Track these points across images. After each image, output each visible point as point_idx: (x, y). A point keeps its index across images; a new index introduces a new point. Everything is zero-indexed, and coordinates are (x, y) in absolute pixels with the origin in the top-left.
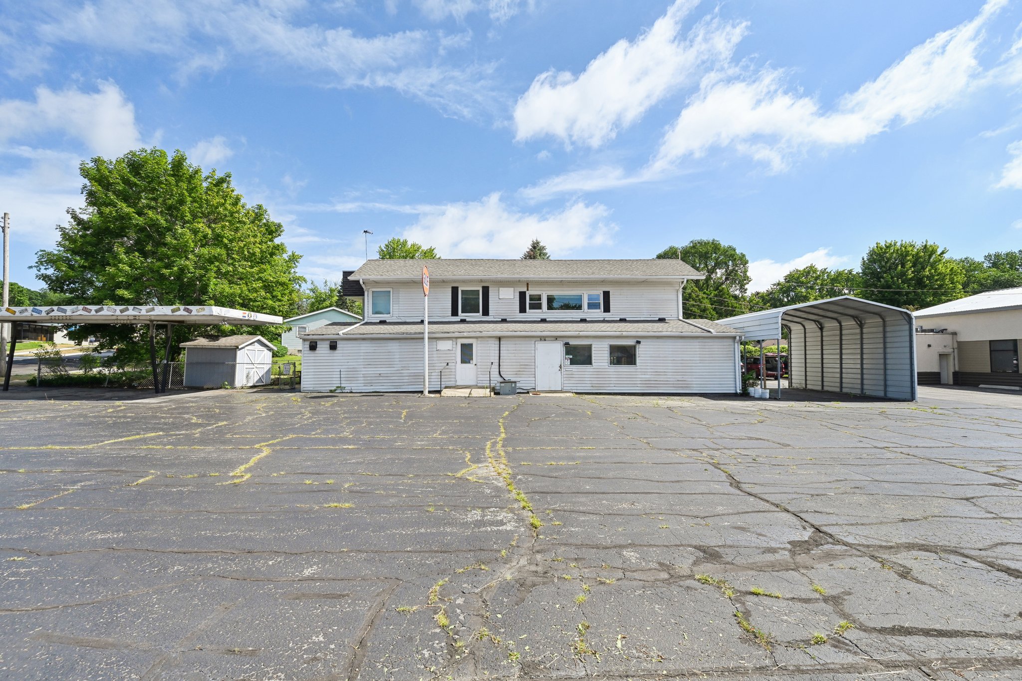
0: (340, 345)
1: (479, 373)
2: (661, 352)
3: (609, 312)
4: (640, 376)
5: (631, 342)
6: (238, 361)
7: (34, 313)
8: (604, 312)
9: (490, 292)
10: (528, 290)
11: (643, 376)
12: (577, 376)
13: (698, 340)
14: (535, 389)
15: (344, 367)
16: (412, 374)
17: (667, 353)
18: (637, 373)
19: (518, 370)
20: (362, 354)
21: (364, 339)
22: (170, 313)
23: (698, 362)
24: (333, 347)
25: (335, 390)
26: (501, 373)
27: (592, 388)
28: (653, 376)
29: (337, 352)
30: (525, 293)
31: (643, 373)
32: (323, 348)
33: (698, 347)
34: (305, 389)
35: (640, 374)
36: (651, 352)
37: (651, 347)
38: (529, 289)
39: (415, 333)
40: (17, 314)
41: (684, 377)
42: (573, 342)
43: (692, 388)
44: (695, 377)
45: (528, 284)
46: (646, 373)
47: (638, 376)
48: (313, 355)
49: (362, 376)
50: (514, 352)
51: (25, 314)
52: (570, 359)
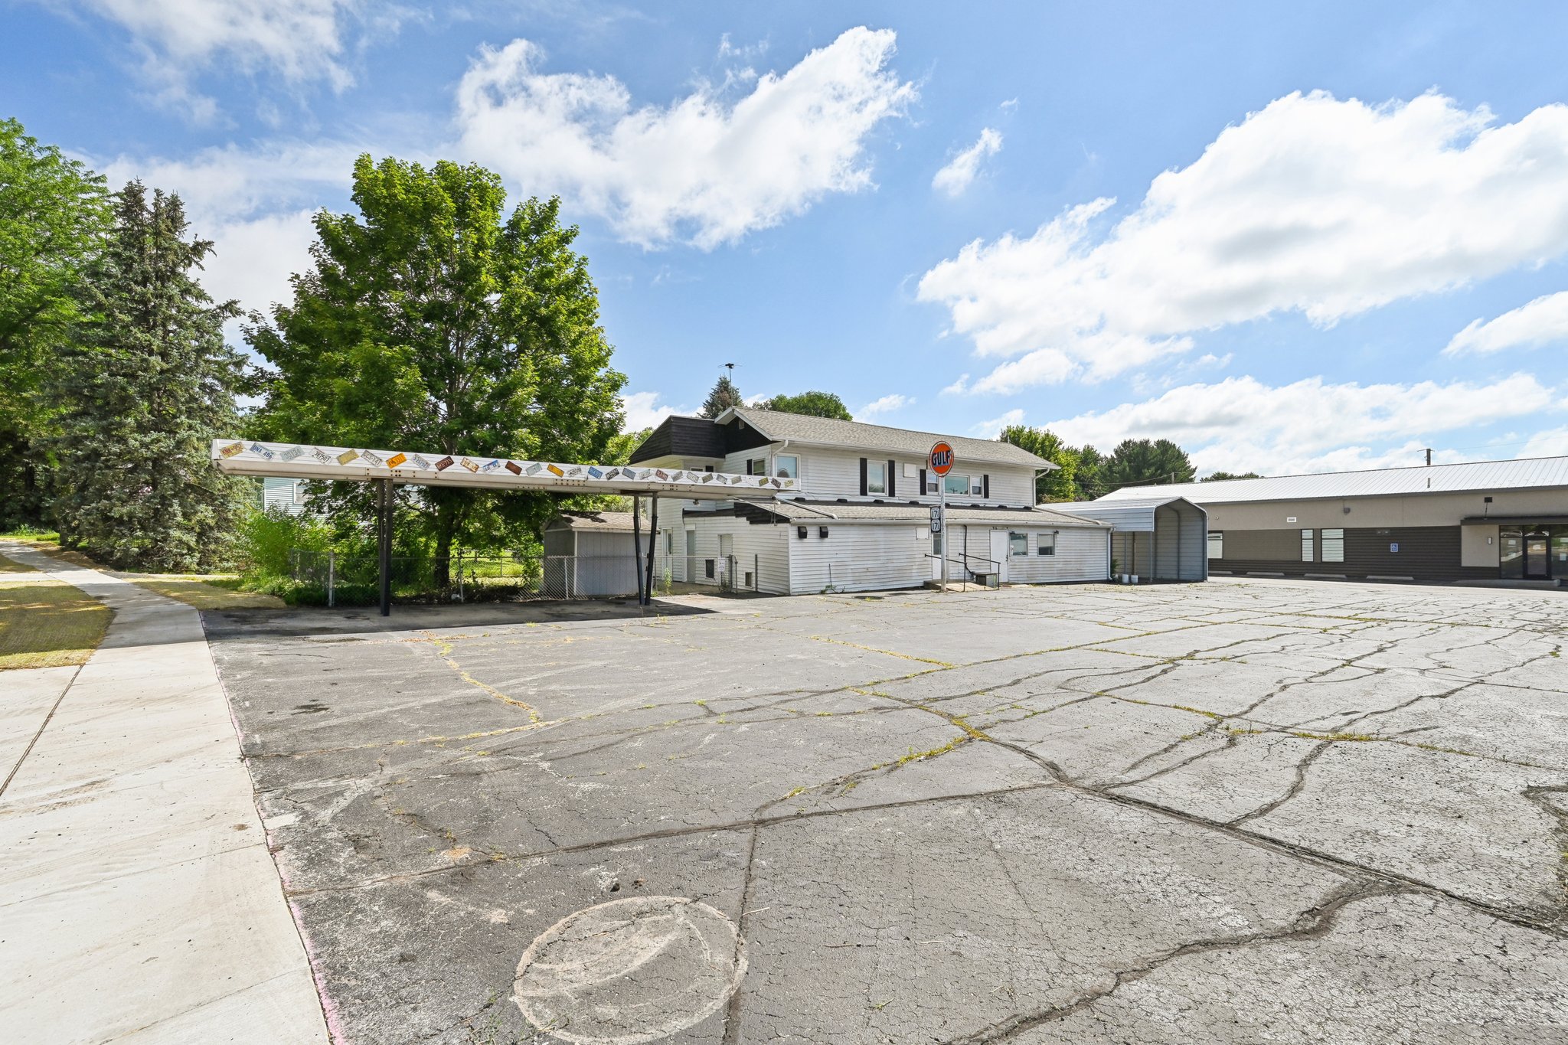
0: (832, 532)
2: (1069, 543)
3: (988, 498)
4: (1056, 566)
5: (1051, 532)
7: (590, 476)
8: (985, 497)
9: (895, 467)
11: (1058, 566)
12: (1018, 567)
13: (1089, 531)
15: (833, 560)
16: (896, 569)
17: (1072, 543)
21: (852, 524)
22: (757, 485)
23: (1089, 551)
24: (823, 534)
25: (827, 590)
26: (967, 565)
27: (1027, 578)
28: (1063, 565)
29: (826, 540)
30: (924, 471)
32: (813, 533)
34: (795, 591)
35: (1056, 563)
36: (1063, 542)
37: (1063, 537)
39: (903, 519)
40: (566, 476)
41: (1081, 566)
42: (1016, 532)
43: (1085, 577)
44: (1086, 565)
46: (1060, 563)
48: (801, 545)
50: (975, 541)
51: (579, 477)
52: (1013, 549)
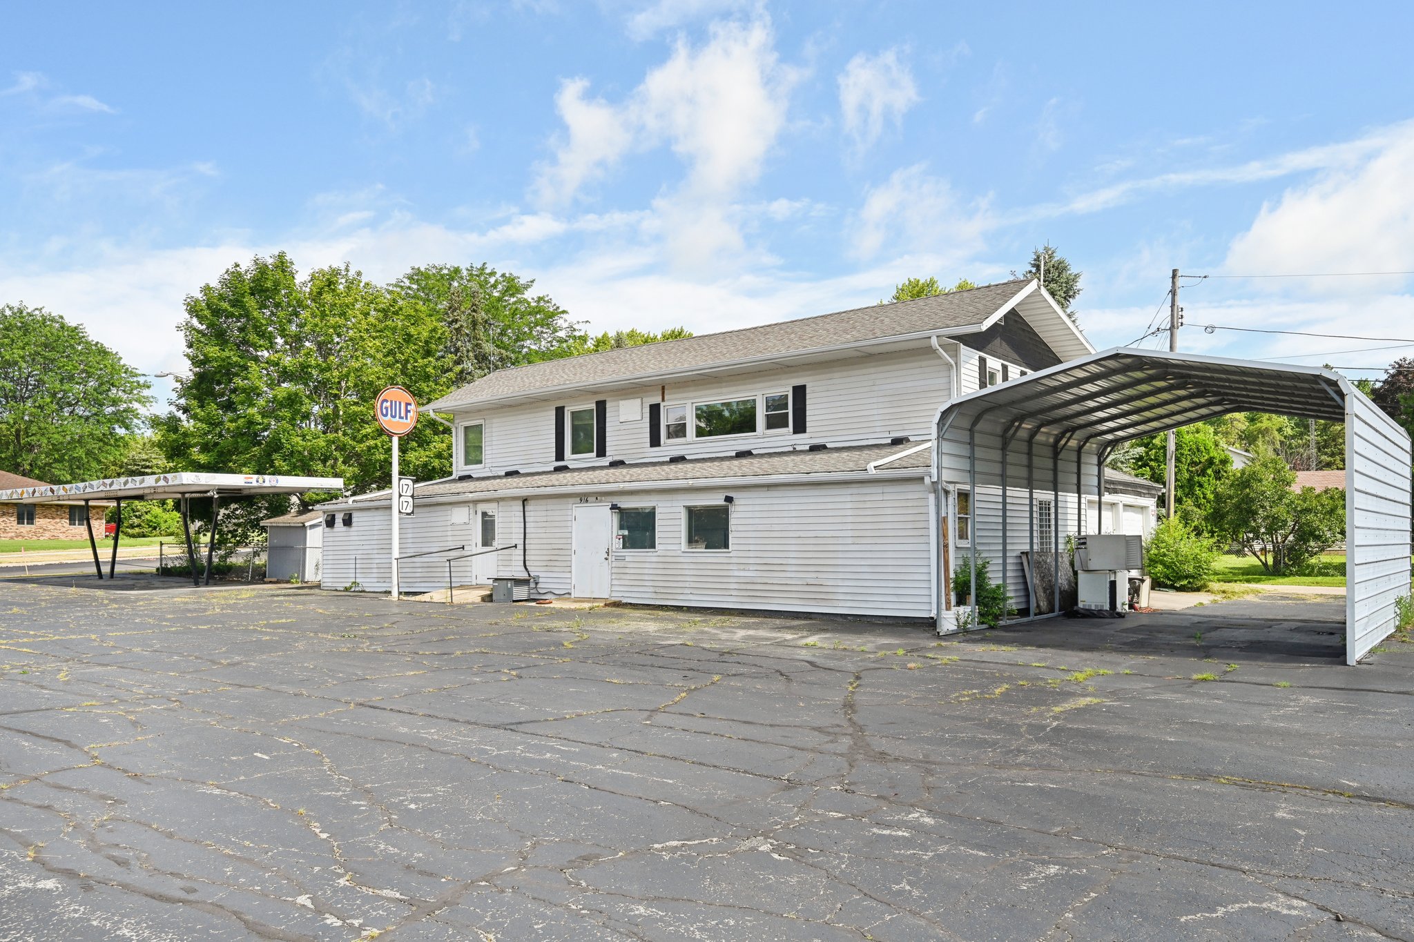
0: (355, 516)
1: (500, 563)
2: (776, 521)
3: (804, 431)
4: (736, 573)
5: (717, 500)
6: (308, 546)
8: (795, 432)
9: (608, 410)
10: (663, 400)
11: (742, 573)
12: (632, 571)
13: (850, 491)
14: (570, 594)
15: (360, 552)
16: (426, 565)
17: (786, 521)
18: (731, 567)
19: (549, 558)
20: (376, 533)
21: (377, 508)
23: (850, 541)
24: (347, 521)
25: (351, 588)
26: (527, 563)
27: (654, 596)
28: (759, 574)
29: (350, 526)
30: (658, 405)
31: (742, 567)
32: (338, 521)
33: (849, 505)
34: (325, 585)
35: (735, 567)
36: (757, 521)
37: (757, 508)
38: (666, 398)
39: (424, 497)
41: (820, 575)
42: (627, 503)
43: (836, 603)
44: (841, 576)
45: (663, 388)
46: (747, 567)
47: (731, 573)
48: (331, 535)
49: (375, 566)
50: (544, 524)
52: (624, 537)
